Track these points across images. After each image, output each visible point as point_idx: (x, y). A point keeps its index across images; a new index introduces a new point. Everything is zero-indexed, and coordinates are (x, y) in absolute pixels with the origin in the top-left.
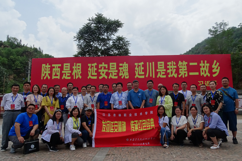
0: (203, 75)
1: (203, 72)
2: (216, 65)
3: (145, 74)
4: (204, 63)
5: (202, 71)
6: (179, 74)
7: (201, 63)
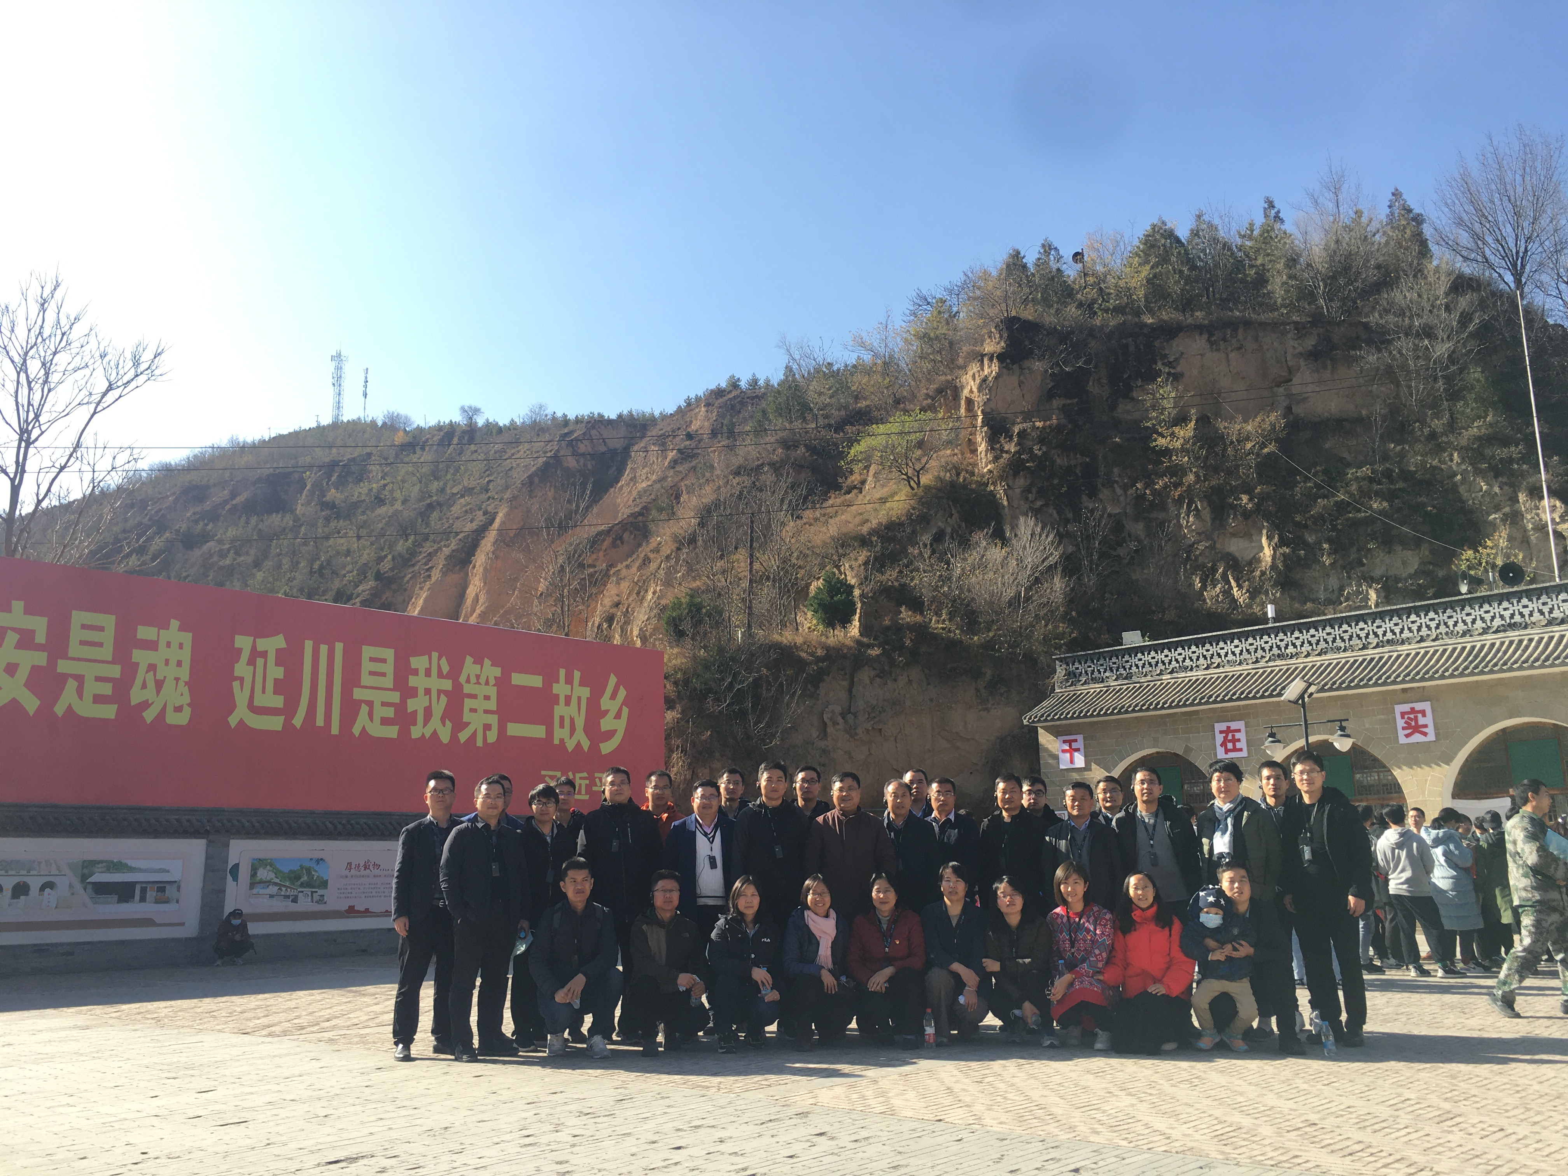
0: (562, 740)
1: (562, 726)
2: (613, 697)
3: (289, 711)
4: (569, 681)
5: (562, 718)
6: (459, 725)
7: (558, 682)
